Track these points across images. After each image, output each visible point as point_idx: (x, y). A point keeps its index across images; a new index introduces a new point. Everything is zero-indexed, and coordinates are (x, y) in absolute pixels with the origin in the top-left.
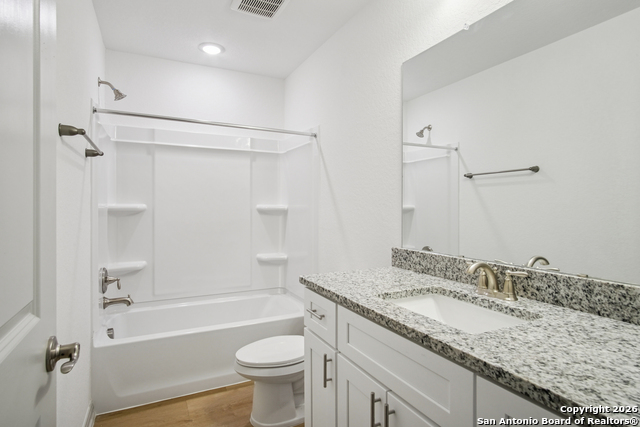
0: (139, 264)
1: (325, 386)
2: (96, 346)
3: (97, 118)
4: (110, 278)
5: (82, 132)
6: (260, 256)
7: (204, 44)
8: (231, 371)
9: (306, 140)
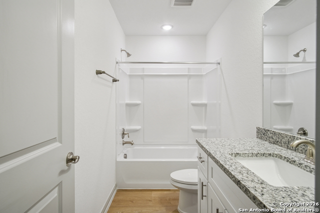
0: (138, 127)
1: (202, 199)
2: (117, 160)
3: (119, 65)
4: (125, 133)
5: (104, 73)
6: (193, 127)
7: (163, 25)
8: (169, 182)
9: (215, 66)
